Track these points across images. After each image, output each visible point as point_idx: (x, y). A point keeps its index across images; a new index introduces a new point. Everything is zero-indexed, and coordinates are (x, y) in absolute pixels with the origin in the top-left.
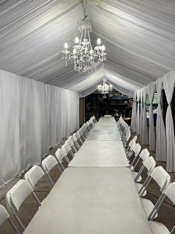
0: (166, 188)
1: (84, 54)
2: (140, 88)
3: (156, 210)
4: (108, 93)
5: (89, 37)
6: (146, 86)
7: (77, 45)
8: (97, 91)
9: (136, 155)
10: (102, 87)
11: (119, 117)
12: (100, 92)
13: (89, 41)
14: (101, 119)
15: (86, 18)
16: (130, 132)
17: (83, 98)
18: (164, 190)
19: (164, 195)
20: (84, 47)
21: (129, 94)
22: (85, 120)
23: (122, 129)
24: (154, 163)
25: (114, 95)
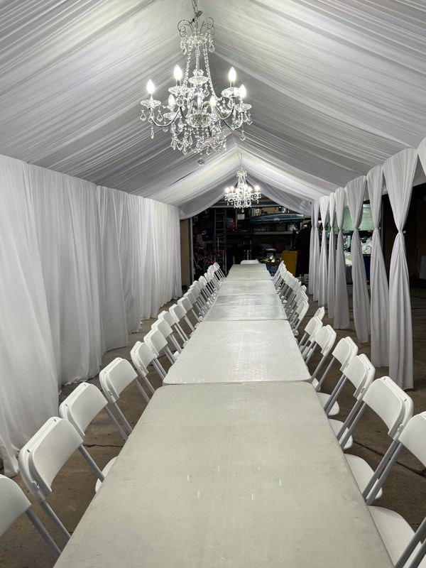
0: (403, 428)
1: (196, 107)
2: (327, 192)
3: (377, 481)
4: (250, 206)
5: (207, 66)
6: (344, 187)
7: (179, 85)
8: (223, 201)
9: (325, 353)
10: (234, 192)
11: (277, 264)
12: (230, 203)
13: (207, 76)
14: (234, 271)
15: (198, 19)
16: (306, 298)
17: (189, 219)
18: (398, 433)
19: (398, 443)
20: (196, 91)
21: (301, 207)
22: (193, 273)
23: (286, 293)
24: (371, 370)
25: (265, 210)
